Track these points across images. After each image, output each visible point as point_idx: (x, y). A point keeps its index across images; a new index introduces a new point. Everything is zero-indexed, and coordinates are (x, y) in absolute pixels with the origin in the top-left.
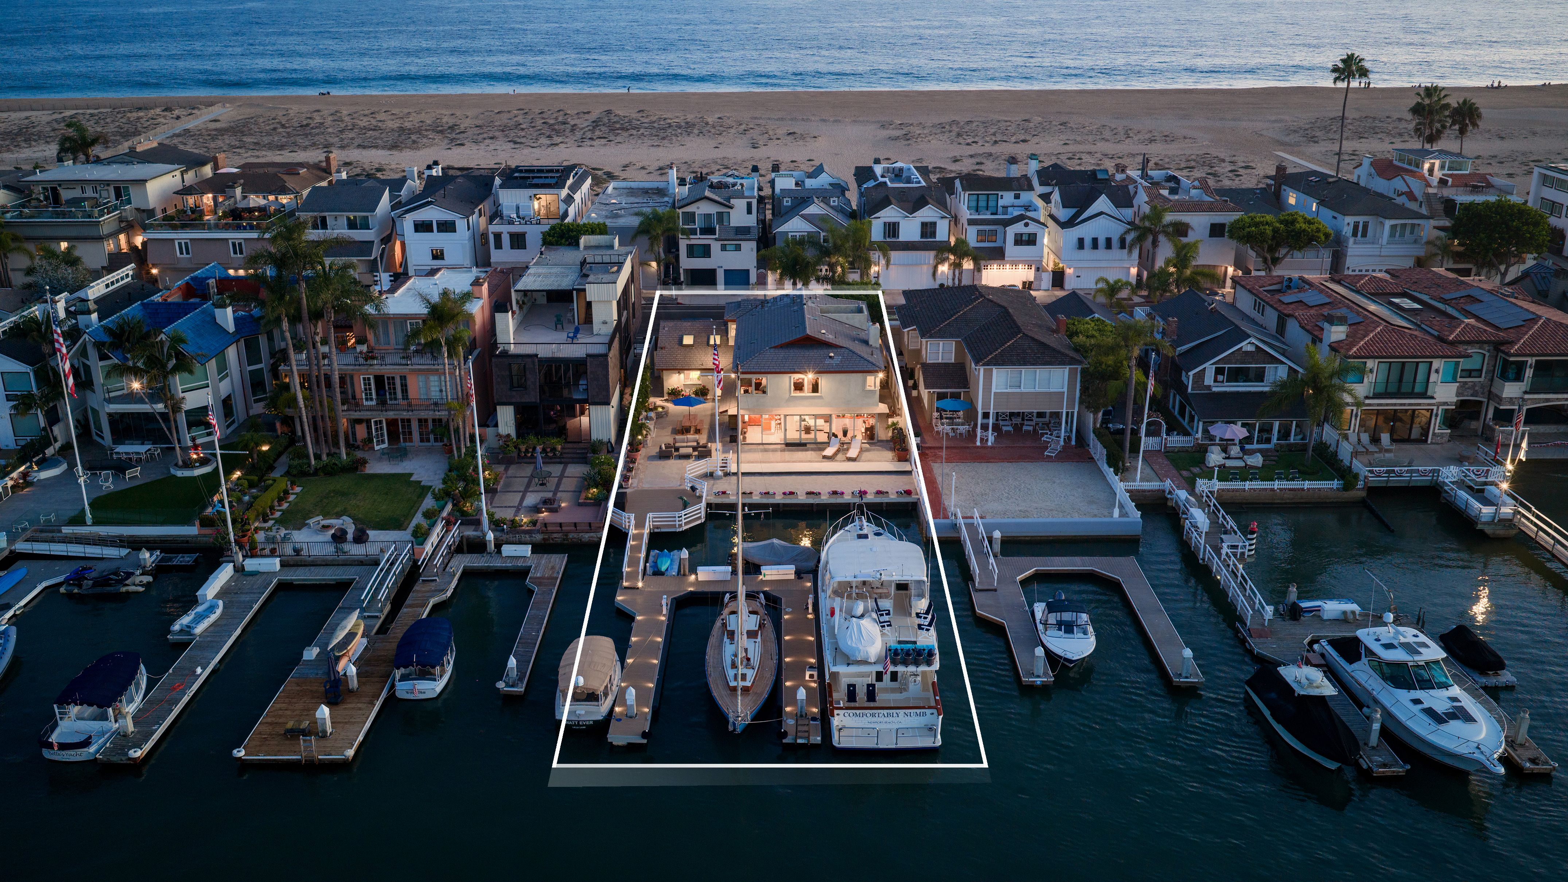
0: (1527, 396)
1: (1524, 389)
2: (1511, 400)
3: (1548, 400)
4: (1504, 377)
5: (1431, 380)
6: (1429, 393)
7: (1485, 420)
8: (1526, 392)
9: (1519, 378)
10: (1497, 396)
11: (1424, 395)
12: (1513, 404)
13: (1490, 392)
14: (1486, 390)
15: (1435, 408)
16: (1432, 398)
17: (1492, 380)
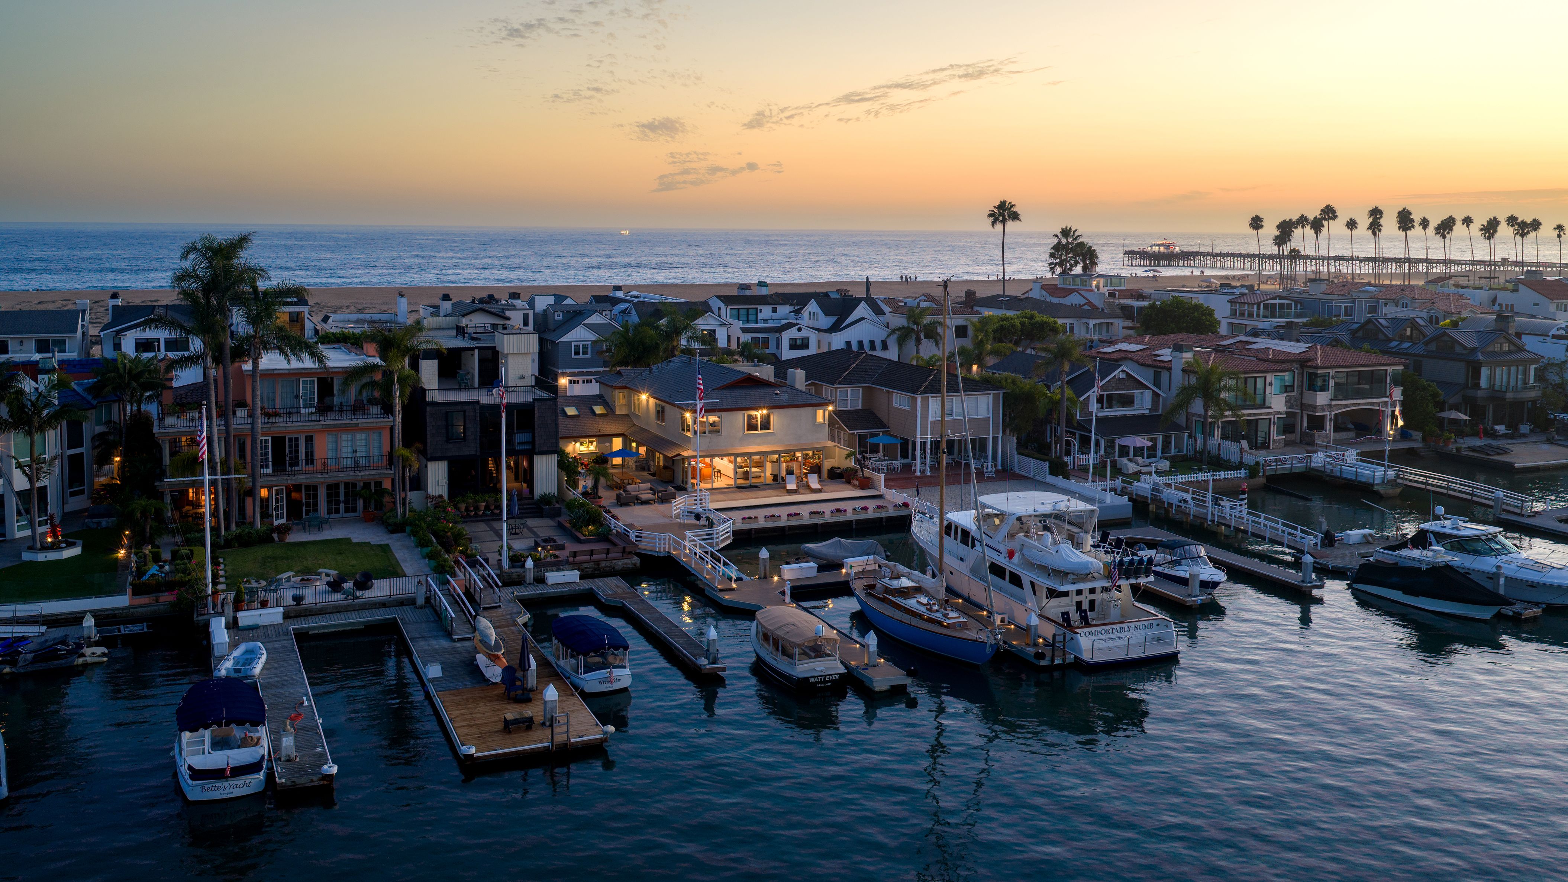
0: (1334, 403)
1: (1330, 398)
2: (1323, 408)
3: (1346, 406)
4: (1312, 387)
5: (1268, 392)
6: (1267, 404)
7: (1301, 429)
8: (1332, 400)
9: (1324, 388)
10: (1309, 405)
11: (1263, 406)
12: (1324, 411)
13: (1302, 404)
14: (1299, 402)
15: (1272, 417)
16: (1270, 408)
17: (1302, 394)
